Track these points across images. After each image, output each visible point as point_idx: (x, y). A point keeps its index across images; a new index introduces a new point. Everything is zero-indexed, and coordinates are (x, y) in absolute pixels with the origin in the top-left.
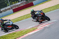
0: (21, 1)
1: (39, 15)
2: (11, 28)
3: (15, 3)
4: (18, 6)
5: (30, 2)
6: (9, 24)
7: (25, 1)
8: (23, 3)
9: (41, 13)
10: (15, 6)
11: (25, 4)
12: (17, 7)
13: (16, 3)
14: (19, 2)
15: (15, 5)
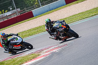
0: (12, 10)
1: (59, 28)
2: (20, 48)
3: (2, 13)
4: (7, 18)
5: (27, 11)
6: (16, 41)
7: (19, 10)
8: (16, 13)
9: (63, 25)
10: (3, 18)
11: (19, 15)
12: (6, 20)
13: (5, 12)
14: (9, 10)
15: (2, 16)
